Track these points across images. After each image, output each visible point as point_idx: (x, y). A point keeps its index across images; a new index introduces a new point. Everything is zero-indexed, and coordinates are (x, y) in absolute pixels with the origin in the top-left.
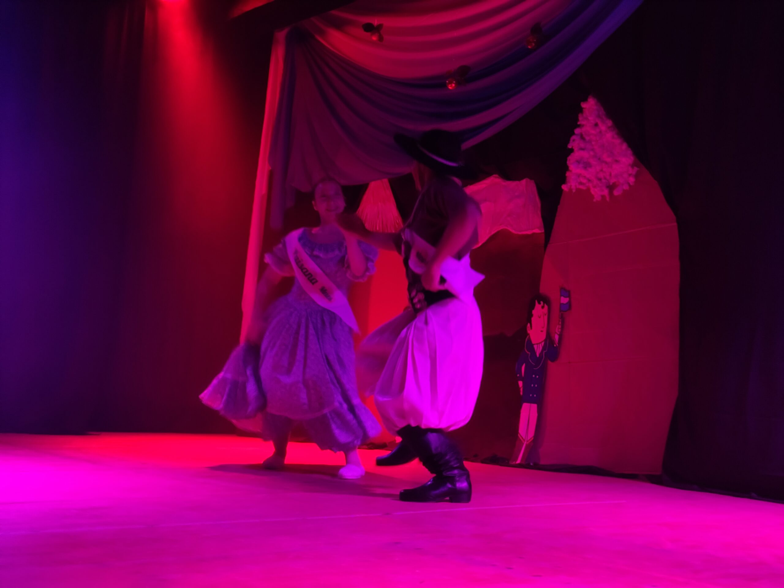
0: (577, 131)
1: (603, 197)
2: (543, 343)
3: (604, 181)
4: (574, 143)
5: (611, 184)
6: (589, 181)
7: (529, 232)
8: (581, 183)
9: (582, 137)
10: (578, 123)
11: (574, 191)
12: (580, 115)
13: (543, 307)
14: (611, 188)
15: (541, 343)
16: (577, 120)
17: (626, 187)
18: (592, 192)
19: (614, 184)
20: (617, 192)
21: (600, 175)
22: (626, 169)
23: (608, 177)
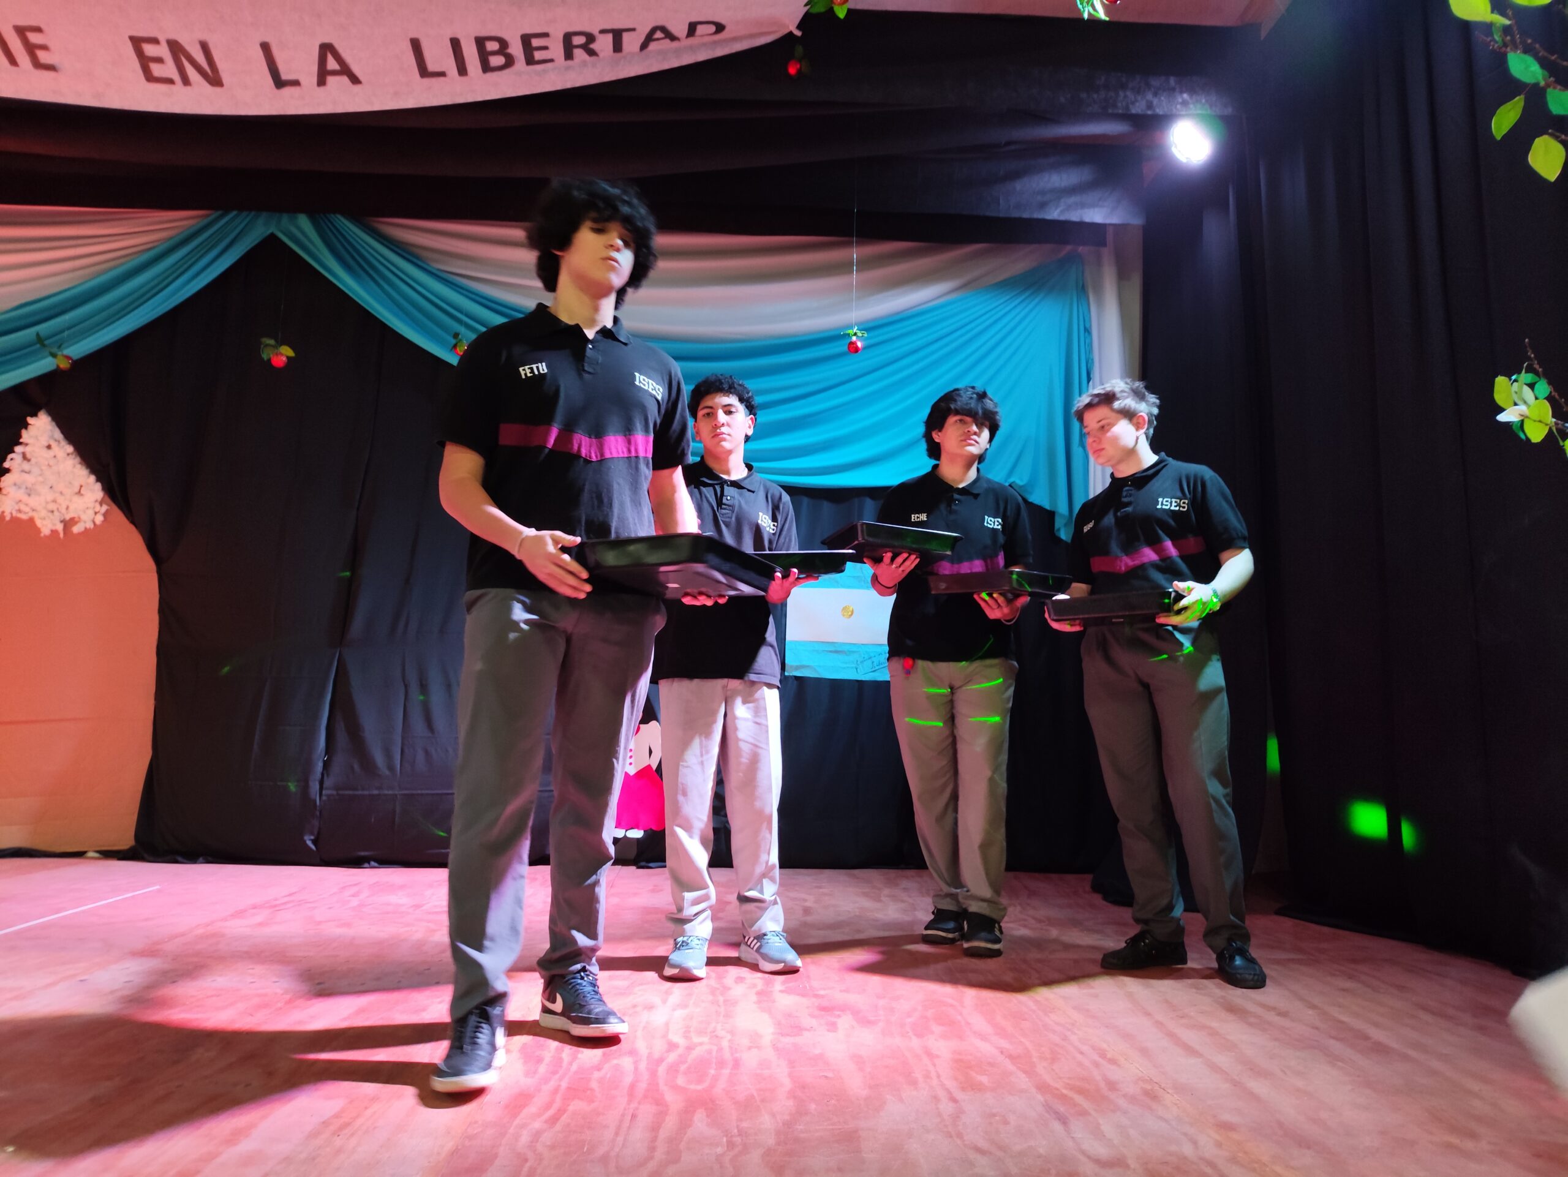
0: (18, 449)
1: (54, 532)
3: (56, 513)
4: (13, 461)
5: (68, 517)
6: (33, 510)
8: (20, 511)
9: (25, 457)
10: (21, 440)
12: (24, 432)
14: (68, 524)
16: (20, 437)
17: (90, 525)
18: (39, 523)
19: (72, 519)
20: (76, 529)
21: (52, 506)
22: (91, 505)
23: (64, 510)
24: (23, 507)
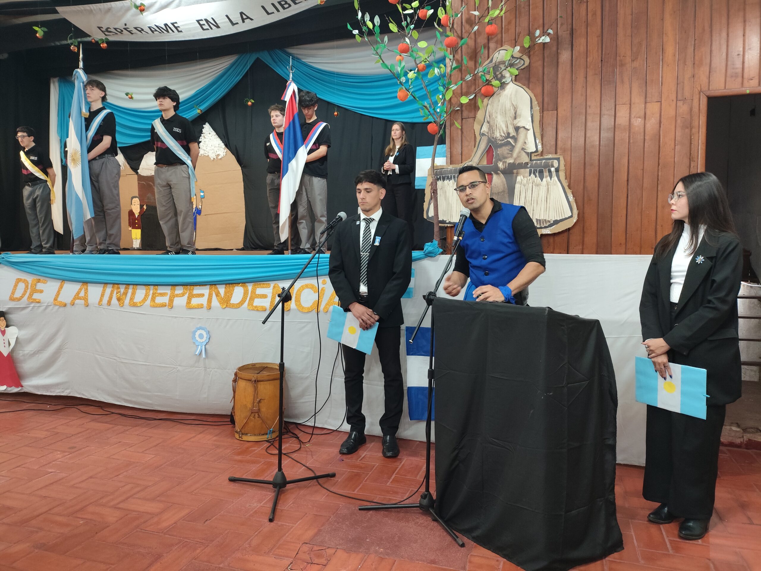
0: (202, 135)
1: (214, 159)
6: (209, 153)
8: (205, 153)
9: (204, 137)
10: (203, 132)
11: (203, 156)
12: (203, 129)
17: (222, 156)
18: (210, 156)
19: (218, 155)
20: (220, 157)
21: (212, 151)
22: (222, 149)
23: (215, 152)
24: (206, 152)
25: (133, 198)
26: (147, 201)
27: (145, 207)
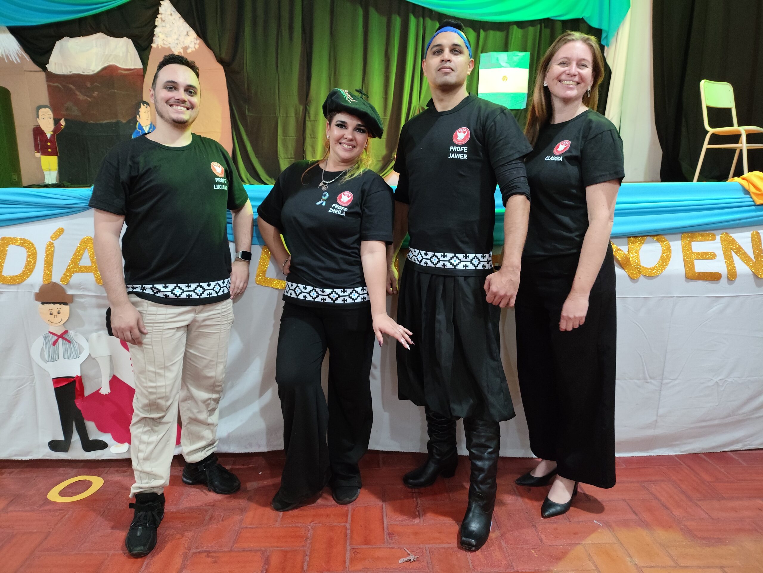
2: (149, 126)
6: (169, 44)
7: (132, 67)
8: (164, 44)
10: (159, 12)
11: (160, 47)
13: (146, 107)
14: (185, 49)
15: (148, 125)
17: (194, 49)
18: (173, 49)
20: (189, 51)
21: (176, 42)
22: (193, 40)
23: (182, 43)
25: (39, 108)
26: (65, 113)
27: (63, 122)
